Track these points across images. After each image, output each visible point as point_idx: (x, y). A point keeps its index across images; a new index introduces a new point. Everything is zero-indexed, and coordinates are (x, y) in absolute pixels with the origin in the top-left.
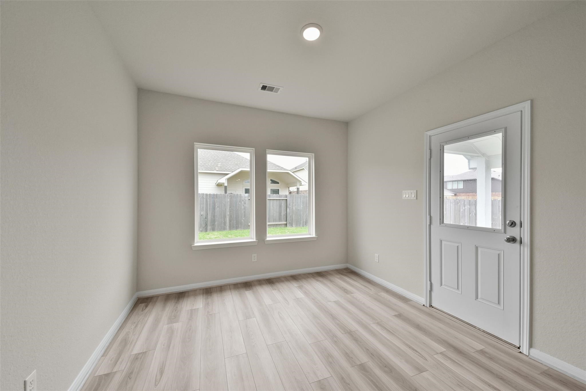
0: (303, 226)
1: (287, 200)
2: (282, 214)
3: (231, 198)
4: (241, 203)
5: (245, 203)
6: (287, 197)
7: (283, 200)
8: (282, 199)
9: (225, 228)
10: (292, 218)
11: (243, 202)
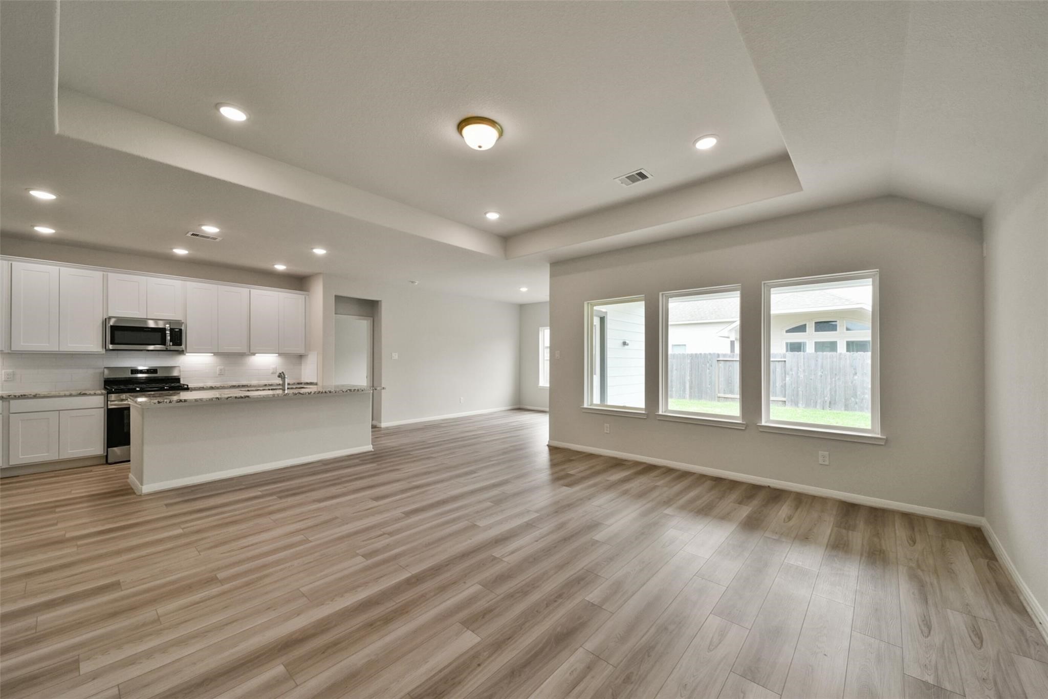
0: (823, 409)
1: (785, 361)
2: (777, 385)
3: (692, 359)
4: (706, 365)
5: (711, 366)
6: (785, 358)
7: (779, 361)
8: (776, 361)
9: (684, 396)
10: (798, 392)
11: (708, 365)
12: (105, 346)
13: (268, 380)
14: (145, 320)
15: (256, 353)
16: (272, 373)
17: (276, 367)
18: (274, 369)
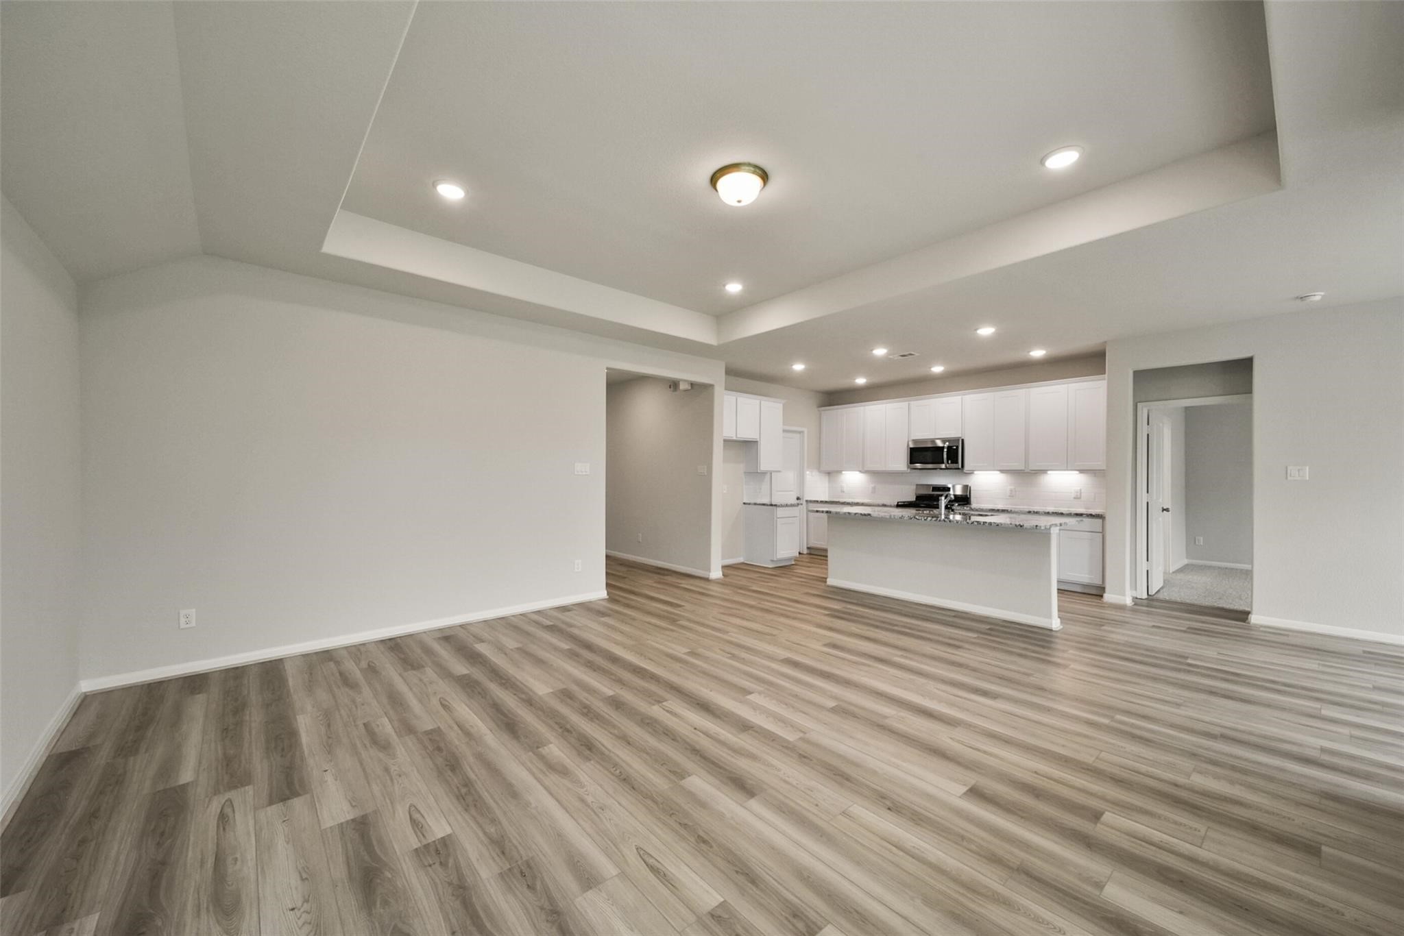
12: (908, 467)
13: (1069, 508)
14: (933, 441)
15: (1047, 470)
16: (1075, 498)
17: (1081, 490)
18: (1077, 492)
